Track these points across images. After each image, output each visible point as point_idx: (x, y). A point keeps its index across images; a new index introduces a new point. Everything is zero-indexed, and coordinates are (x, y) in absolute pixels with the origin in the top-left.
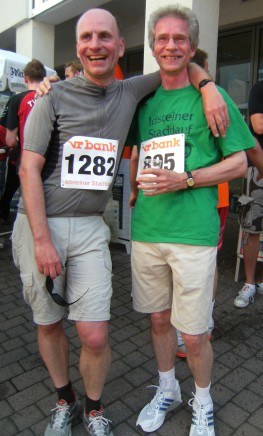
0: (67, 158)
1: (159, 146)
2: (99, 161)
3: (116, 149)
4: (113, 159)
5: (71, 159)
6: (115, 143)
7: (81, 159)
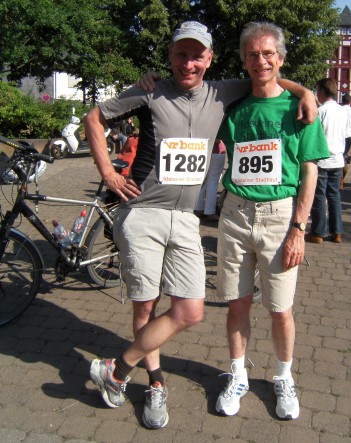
0: (164, 158)
1: (256, 148)
2: (193, 160)
3: (206, 147)
4: (203, 157)
5: (168, 158)
6: (205, 141)
7: (177, 158)
